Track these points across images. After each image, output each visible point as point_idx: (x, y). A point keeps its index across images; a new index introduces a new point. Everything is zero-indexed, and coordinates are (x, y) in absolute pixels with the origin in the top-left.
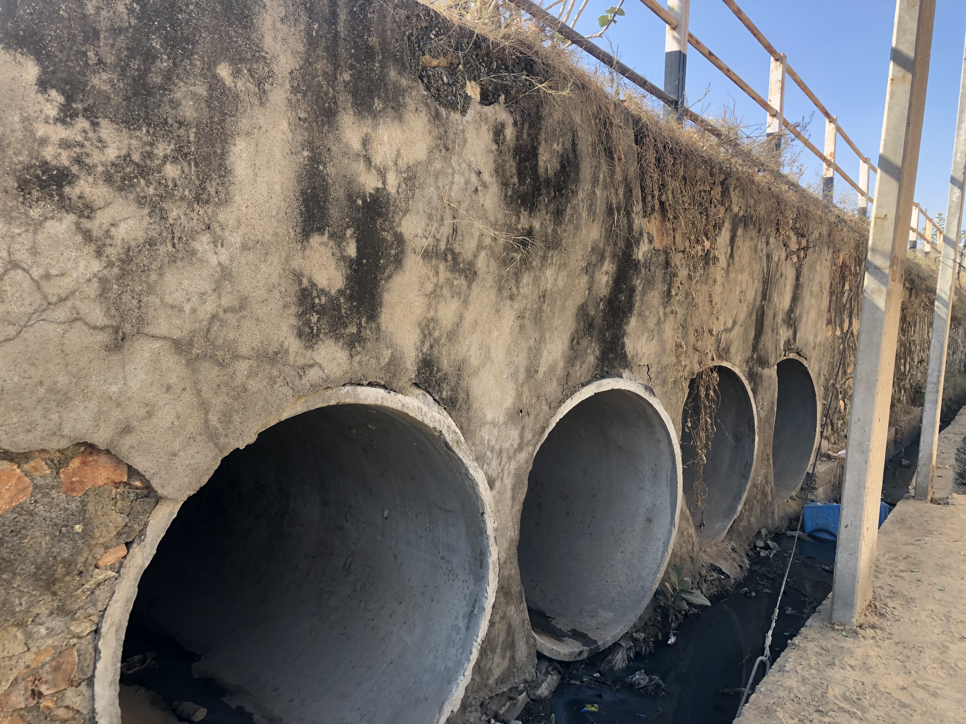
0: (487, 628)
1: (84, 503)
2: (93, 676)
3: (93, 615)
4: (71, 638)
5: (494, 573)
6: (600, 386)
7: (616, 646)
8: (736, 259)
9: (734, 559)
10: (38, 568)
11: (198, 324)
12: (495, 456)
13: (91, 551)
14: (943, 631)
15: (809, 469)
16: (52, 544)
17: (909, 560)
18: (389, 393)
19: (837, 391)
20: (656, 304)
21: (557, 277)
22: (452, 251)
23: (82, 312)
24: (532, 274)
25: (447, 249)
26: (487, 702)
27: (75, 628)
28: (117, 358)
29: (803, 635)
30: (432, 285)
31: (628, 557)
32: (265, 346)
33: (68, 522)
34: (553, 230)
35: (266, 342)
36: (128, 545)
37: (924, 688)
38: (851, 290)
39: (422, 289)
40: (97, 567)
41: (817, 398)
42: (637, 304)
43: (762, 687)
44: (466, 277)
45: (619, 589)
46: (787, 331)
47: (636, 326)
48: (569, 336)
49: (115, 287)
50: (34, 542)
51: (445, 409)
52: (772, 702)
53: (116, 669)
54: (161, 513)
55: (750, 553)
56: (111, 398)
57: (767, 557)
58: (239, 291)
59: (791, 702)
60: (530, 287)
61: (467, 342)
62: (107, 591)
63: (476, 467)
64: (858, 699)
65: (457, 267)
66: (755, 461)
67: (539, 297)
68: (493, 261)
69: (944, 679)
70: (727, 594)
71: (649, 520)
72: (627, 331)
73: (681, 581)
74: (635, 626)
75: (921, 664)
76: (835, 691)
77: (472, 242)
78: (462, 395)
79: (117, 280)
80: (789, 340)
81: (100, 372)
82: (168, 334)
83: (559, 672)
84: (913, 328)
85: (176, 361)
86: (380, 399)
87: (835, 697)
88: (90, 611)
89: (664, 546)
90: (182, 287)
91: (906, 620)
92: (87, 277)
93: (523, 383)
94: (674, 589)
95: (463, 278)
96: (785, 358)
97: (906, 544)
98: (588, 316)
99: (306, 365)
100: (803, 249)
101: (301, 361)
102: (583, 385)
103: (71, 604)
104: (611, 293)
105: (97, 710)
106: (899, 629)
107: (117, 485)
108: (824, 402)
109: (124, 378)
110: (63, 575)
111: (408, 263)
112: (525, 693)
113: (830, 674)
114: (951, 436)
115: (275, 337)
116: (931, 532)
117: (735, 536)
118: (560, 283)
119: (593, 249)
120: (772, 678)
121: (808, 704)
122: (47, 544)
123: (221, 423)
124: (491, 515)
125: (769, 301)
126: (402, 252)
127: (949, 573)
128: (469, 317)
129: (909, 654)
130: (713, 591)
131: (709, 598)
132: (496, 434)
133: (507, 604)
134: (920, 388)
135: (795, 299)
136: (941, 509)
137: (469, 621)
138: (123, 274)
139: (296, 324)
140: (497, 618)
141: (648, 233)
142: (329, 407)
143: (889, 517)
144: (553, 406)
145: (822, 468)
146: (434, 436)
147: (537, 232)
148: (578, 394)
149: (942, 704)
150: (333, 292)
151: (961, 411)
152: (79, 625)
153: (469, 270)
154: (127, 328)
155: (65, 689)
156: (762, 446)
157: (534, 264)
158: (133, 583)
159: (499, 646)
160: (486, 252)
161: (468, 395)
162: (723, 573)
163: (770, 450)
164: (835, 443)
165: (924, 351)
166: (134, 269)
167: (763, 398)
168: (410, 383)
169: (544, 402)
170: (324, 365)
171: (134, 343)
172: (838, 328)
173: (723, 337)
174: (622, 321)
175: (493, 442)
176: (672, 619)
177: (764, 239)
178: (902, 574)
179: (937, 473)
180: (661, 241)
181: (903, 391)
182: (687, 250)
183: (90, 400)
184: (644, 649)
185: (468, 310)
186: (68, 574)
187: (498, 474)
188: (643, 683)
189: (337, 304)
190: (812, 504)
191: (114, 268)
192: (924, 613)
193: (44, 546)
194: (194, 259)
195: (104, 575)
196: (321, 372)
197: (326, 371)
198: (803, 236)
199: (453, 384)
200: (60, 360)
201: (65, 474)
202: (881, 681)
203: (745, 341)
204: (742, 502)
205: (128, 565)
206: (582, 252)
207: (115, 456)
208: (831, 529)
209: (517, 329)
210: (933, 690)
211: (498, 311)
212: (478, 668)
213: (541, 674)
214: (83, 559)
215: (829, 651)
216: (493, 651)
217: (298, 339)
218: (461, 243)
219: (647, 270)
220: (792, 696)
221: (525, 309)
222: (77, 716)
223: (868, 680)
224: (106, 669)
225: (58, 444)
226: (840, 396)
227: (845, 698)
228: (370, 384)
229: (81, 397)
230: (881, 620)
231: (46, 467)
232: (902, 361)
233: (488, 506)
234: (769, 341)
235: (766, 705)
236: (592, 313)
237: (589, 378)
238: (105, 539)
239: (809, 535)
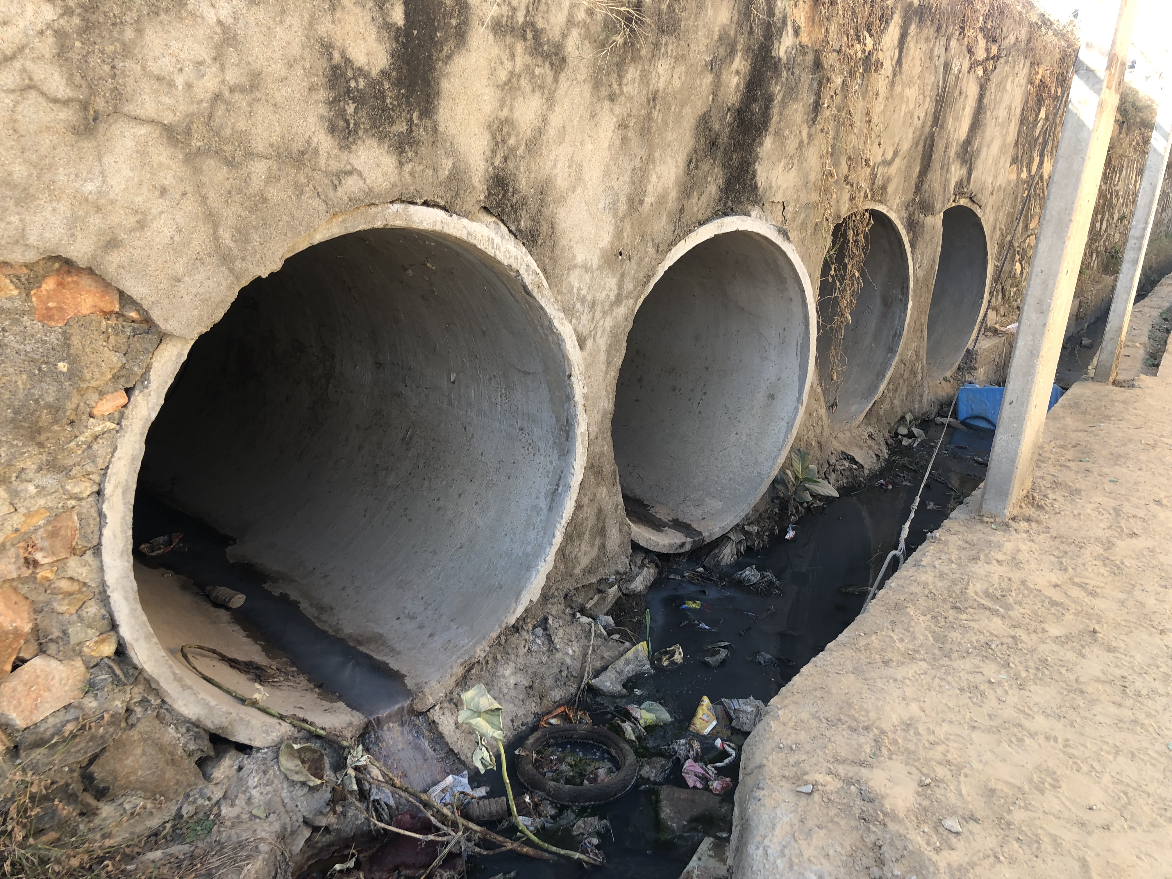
0: (573, 509)
1: (66, 336)
2: (100, 544)
3: (93, 473)
4: (68, 499)
5: (583, 447)
6: (723, 225)
7: (724, 538)
8: (905, 67)
9: (870, 447)
10: (16, 413)
11: (195, 106)
12: (586, 309)
13: (82, 396)
14: (1111, 527)
15: (970, 345)
16: (31, 384)
17: (1079, 448)
18: (451, 216)
19: (1014, 250)
20: (799, 120)
21: (672, 73)
22: (532, 25)
23: (36, 78)
24: (640, 67)
25: (526, 23)
26: (572, 593)
27: (72, 487)
28: (90, 145)
29: (946, 528)
30: (506, 72)
31: (744, 439)
32: (287, 142)
33: (48, 358)
34: (669, 7)
35: (288, 137)
36: (128, 391)
37: (1082, 586)
38: (1047, 118)
39: (493, 77)
40: (91, 416)
41: (989, 257)
42: (774, 119)
43: (893, 582)
44: (552, 64)
45: (731, 476)
46: (961, 169)
47: (772, 149)
48: (685, 155)
49: (78, 44)
50: (8, 380)
51: (523, 244)
52: (902, 598)
53: (127, 537)
54: (166, 353)
55: (890, 441)
56: (86, 200)
57: (910, 447)
58: (248, 63)
59: (925, 598)
60: (636, 85)
61: (552, 156)
62: (107, 446)
63: (562, 319)
64: (1002, 596)
65: (540, 50)
66: (905, 331)
67: (649, 100)
68: (588, 45)
69: (1105, 577)
70: (859, 486)
71: (772, 397)
72: (760, 155)
73: (805, 468)
74: (747, 518)
75: (1080, 561)
76: (976, 588)
77: (560, 14)
78: (545, 228)
79: (80, 34)
80: (961, 180)
81: (68, 163)
82: (156, 117)
83: (657, 566)
84: (1118, 175)
85: (170, 154)
86: (439, 224)
87: (976, 593)
88: (89, 468)
89: (788, 427)
90: (170, 51)
91: (1067, 513)
92: (39, 27)
93: (625, 216)
94: (797, 478)
95: (547, 65)
96: (954, 205)
97: (1077, 431)
98: (710, 131)
99: (341, 171)
100: (992, 58)
101: (334, 166)
102: (700, 224)
103: (64, 459)
104: (742, 102)
105: (108, 583)
106: (1058, 523)
107: (107, 315)
108: (997, 263)
109: (102, 173)
110: (50, 423)
111: (474, 40)
112: (616, 586)
113: (973, 569)
114: (1147, 310)
115: (300, 130)
116: (1108, 418)
117: (873, 421)
118: (677, 82)
119: (720, 38)
120: (905, 573)
121: (944, 600)
122: (24, 384)
123: (236, 241)
124: (579, 378)
125: (942, 127)
126: (466, 23)
127: (1125, 463)
128: (555, 121)
129: (1067, 548)
130: (843, 482)
131: (838, 490)
132: (588, 281)
133: (598, 484)
134: (1116, 252)
135: (976, 125)
136: (1124, 391)
137: (552, 501)
138: (87, 26)
139: (326, 114)
140: (586, 501)
141: (794, 21)
142: (374, 230)
143: (1060, 400)
144: (660, 249)
145: (986, 344)
146: (509, 277)
147: (648, 8)
148: (693, 234)
149: (1099, 604)
150: (374, 73)
151: (1163, 281)
152: (76, 484)
153: (556, 54)
154: (100, 104)
155: (66, 558)
156: (915, 313)
157: (643, 52)
158: (138, 437)
159: (587, 533)
160: (578, 30)
161: (553, 227)
162: (856, 463)
163: (925, 319)
164: (1004, 316)
165: (1127, 206)
166: (101, 20)
167: (922, 254)
168: (477, 207)
169: (650, 244)
170: (366, 174)
171: (110, 125)
172: (1025, 169)
173: (880, 171)
174: (754, 140)
175: (584, 292)
176: (792, 512)
177: (943, 41)
178: (1068, 464)
179: (1124, 351)
180: (810, 34)
181: (1094, 256)
182: (843, 49)
183: (59, 200)
184: (756, 543)
185: (553, 111)
186: (56, 422)
187: (590, 332)
188: (754, 580)
189: (379, 91)
190: (970, 387)
191: (74, 18)
192: (1092, 506)
193: (21, 387)
194: (183, 11)
195: (101, 426)
196: (362, 182)
197: (368, 181)
198: (994, 41)
199: (533, 211)
200: (13, 143)
201: (39, 297)
202: (1030, 577)
203: (907, 178)
204: (886, 381)
205: (130, 416)
206: (706, 41)
207: (101, 276)
208: (989, 416)
209: (618, 142)
210: (1091, 588)
211: (593, 116)
212: (562, 554)
213: (635, 566)
214: (74, 406)
215: (974, 545)
216: (580, 537)
217: (330, 136)
218: (545, 16)
219: (790, 73)
220: (927, 591)
221: (629, 115)
222: (84, 589)
223: (1016, 575)
224: (115, 536)
225: (23, 256)
226: (1017, 257)
227: (987, 594)
228: (426, 204)
229: (46, 195)
230: (1038, 513)
231: (12, 287)
232: (1099, 217)
233: (577, 368)
234: (936, 180)
235: (896, 601)
236: (716, 127)
237: (708, 214)
238: (98, 382)
239: (963, 423)
